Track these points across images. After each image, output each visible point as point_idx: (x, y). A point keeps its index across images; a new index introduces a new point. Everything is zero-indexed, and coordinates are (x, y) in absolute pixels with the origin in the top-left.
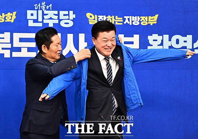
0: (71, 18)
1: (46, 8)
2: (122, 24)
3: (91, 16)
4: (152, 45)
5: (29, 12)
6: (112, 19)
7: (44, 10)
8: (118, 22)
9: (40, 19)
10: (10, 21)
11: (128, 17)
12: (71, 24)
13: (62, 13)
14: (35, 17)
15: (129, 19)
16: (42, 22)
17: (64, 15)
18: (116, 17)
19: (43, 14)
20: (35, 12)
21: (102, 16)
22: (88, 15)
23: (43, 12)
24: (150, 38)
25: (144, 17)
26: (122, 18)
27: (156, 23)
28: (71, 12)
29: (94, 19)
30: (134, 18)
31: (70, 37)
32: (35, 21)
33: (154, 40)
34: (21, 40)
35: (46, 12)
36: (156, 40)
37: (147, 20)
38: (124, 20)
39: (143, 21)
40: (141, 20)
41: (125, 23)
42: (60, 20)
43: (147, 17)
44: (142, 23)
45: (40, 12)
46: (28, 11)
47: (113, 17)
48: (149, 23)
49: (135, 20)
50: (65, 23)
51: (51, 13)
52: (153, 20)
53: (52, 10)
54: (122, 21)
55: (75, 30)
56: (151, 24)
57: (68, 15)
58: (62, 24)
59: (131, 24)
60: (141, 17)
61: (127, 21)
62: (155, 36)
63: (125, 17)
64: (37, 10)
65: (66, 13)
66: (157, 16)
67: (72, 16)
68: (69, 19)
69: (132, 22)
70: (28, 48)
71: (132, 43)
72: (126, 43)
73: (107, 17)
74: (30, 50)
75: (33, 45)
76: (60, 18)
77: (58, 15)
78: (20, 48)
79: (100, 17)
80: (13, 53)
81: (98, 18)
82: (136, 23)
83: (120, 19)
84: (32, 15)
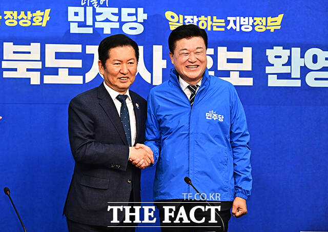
0: (140, 20)
1: (99, 4)
2: (223, 29)
3: (173, 17)
4: (273, 65)
5: (71, 10)
6: (207, 21)
7: (95, 6)
8: (218, 27)
9: (89, 22)
10: (40, 24)
11: (234, 18)
12: (140, 29)
13: (125, 11)
14: (81, 18)
15: (235, 22)
16: (93, 26)
17: (129, 15)
18: (215, 18)
19: (95, 14)
20: (80, 10)
21: (192, 17)
22: (168, 14)
23: (94, 10)
24: (270, 53)
25: (261, 19)
26: (223, 21)
27: (279, 28)
28: (140, 10)
29: (178, 22)
30: (244, 20)
32: (82, 24)
33: (276, 57)
34: (59, 56)
35: (98, 10)
36: (280, 57)
37: (264, 24)
38: (228, 22)
39: (258, 25)
40: (255, 24)
41: (229, 28)
42: (122, 24)
43: (264, 18)
44: (256, 29)
45: (89, 10)
46: (69, 8)
47: (209, 17)
48: (268, 28)
49: (244, 24)
50: (130, 28)
51: (108, 12)
52: (275, 23)
53: (109, 7)
54: (224, 24)
55: (146, 40)
56: (272, 31)
57: (136, 14)
58: (126, 30)
59: (238, 30)
60: (255, 19)
61: (231, 25)
62: (278, 50)
63: (229, 18)
64: (85, 6)
65: (133, 11)
66: (281, 16)
67: (142, 16)
68: (136, 22)
69: (241, 26)
70: (70, 69)
71: (240, 61)
72: (230, 61)
73: (200, 19)
74: (72, 72)
75: (78, 63)
76: (122, 20)
77: (119, 14)
78: (56, 68)
79: (188, 18)
80: (45, 77)
81: (185, 19)
82: (247, 28)
83: (221, 22)
84: (76, 14)
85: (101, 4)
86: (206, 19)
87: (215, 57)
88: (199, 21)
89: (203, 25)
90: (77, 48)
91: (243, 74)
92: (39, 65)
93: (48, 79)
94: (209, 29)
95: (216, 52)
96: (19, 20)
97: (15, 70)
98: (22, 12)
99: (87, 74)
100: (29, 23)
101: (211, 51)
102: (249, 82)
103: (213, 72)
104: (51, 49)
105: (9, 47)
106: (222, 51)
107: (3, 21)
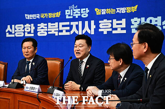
0: (87, 12)
1: (74, 8)
2: (115, 13)
3: (97, 10)
4: (134, 25)
5: (66, 11)
6: (109, 11)
7: (73, 9)
8: (113, 12)
10: (58, 16)
11: (119, 9)
12: (87, 15)
13: (82, 10)
15: (119, 10)
16: (73, 16)
17: (84, 11)
18: (112, 9)
19: (73, 11)
20: (69, 11)
21: (104, 10)
22: (96, 9)
24: (133, 21)
25: (129, 8)
26: (115, 10)
27: (136, 10)
28: (87, 9)
29: (99, 12)
30: (123, 9)
31: (86, 23)
32: (69, 15)
33: (135, 22)
34: (63, 26)
35: (74, 10)
36: (136, 21)
37: (130, 9)
38: (116, 10)
39: (128, 10)
40: (127, 10)
41: (117, 12)
42: (81, 14)
43: (130, 7)
44: (127, 12)
46: (66, 10)
47: (110, 9)
48: (131, 11)
49: (122, 10)
50: (84, 15)
51: (77, 11)
52: (134, 9)
53: (78, 9)
54: (115, 11)
55: (89, 19)
56: (133, 12)
57: (86, 10)
59: (120, 13)
60: (127, 8)
61: (118, 11)
62: (136, 19)
63: (117, 9)
64: (70, 9)
65: (84, 9)
66: (137, 6)
67: (88, 11)
68: (86, 13)
69: (121, 11)
70: (66, 30)
71: (121, 24)
72: (117, 24)
73: (107, 10)
74: (67, 31)
75: (68, 28)
76: (81, 13)
77: (80, 11)
78: (62, 30)
79: (103, 10)
80: (59, 33)
81: (101, 11)
82: (124, 12)
83: (114, 10)
84: (68, 12)
85: (75, 8)
86: (109, 10)
87: (112, 23)
88: (106, 11)
89: (108, 12)
90: (68, 23)
91: (122, 29)
92: (57, 29)
94: (110, 13)
95: (112, 21)
96: (52, 16)
97: (51, 31)
98: (53, 13)
99: (71, 32)
100: (55, 16)
101: (111, 21)
102: (124, 32)
103: (111, 29)
104: (61, 24)
105: (49, 24)
106: (115, 21)
107: (48, 16)
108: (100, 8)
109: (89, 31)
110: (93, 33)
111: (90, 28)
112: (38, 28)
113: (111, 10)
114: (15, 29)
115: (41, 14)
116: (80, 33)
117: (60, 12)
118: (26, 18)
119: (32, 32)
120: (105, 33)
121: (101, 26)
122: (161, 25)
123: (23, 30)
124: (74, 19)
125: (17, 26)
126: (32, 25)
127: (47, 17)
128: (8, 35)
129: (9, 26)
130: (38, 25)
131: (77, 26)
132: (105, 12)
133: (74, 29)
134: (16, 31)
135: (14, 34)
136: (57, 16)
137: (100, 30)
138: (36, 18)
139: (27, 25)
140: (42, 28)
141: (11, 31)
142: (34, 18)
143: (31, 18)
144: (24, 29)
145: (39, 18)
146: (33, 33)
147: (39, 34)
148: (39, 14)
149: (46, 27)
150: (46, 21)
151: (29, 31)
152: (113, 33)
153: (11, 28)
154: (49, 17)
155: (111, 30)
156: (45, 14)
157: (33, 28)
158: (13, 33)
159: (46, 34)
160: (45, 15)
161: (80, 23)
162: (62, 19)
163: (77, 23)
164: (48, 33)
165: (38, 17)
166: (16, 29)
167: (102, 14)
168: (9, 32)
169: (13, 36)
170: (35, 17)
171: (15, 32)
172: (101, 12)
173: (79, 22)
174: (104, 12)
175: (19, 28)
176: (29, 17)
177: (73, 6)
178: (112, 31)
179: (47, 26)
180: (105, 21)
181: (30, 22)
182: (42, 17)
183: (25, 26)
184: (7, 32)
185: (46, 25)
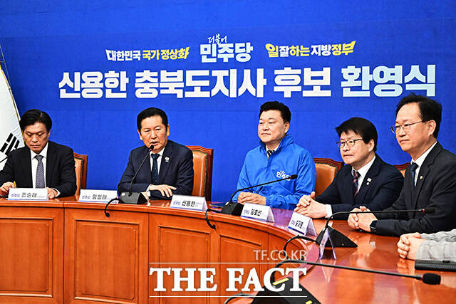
0: (248, 51)
1: (220, 42)
2: (308, 55)
3: (271, 48)
4: (347, 81)
5: (203, 47)
6: (296, 50)
7: (218, 43)
8: (304, 53)
9: (214, 55)
10: (183, 57)
11: (317, 46)
12: (248, 58)
13: (238, 45)
14: (208, 52)
15: (317, 49)
16: (217, 57)
17: (241, 48)
18: (302, 47)
19: (218, 48)
20: (208, 46)
22: (268, 46)
23: (217, 45)
24: (345, 72)
25: (337, 45)
27: (352, 51)
28: (248, 44)
29: (275, 51)
30: (324, 47)
31: (247, 73)
32: (209, 56)
33: (350, 74)
34: (195, 78)
35: (220, 46)
36: (353, 74)
37: (340, 49)
38: (311, 50)
39: (335, 50)
40: (333, 50)
41: (312, 54)
42: (236, 54)
43: (340, 45)
44: (334, 53)
45: (214, 46)
46: (201, 46)
47: (298, 47)
48: (343, 52)
49: (325, 50)
50: (241, 57)
51: (226, 47)
52: (349, 48)
53: (228, 43)
54: (309, 51)
55: (252, 65)
56: (346, 54)
57: (245, 47)
58: (238, 58)
59: (320, 55)
60: (333, 46)
61: (315, 51)
62: (351, 69)
63: (312, 47)
64: (211, 44)
65: (243, 45)
66: (354, 43)
67: (250, 48)
68: (245, 52)
69: (322, 52)
70: (201, 87)
71: (321, 78)
72: (313, 78)
73: (291, 48)
74: (203, 89)
75: (206, 83)
76: (236, 52)
77: (234, 48)
78: (193, 87)
79: (282, 48)
80: (186, 93)
81: (279, 49)
82: (327, 53)
83: (307, 50)
84: (206, 49)
85: (222, 41)
86: (295, 48)
87: (302, 76)
88: (290, 50)
89: (293, 52)
90: (206, 73)
91: (323, 88)
92: (182, 85)
93: (188, 94)
94: (298, 55)
95: (303, 72)
96: (169, 56)
97: (168, 88)
98: (172, 50)
99: (212, 91)
100: (176, 57)
101: (299, 71)
102: (328, 93)
103: (300, 87)
104: (190, 74)
105: (164, 73)
106: (307, 71)
107: (160, 56)
108: (278, 43)
109: (252, 91)
110: (260, 94)
111: (254, 84)
112: (137, 80)
113: (300, 49)
114: (82, 81)
115: (144, 51)
116: (233, 95)
117: (188, 48)
118: (109, 58)
119: (123, 88)
120: (287, 95)
121: (278, 81)
122: (401, 83)
123: (102, 85)
124: (220, 65)
125: (86, 74)
126: (123, 74)
127: (158, 58)
128: (63, 94)
129: (66, 75)
130: (138, 74)
131: (227, 80)
132: (287, 53)
133: (220, 86)
134: (83, 85)
135: (80, 92)
136: (181, 57)
137: (276, 89)
138: (131, 59)
139: (112, 74)
140: (147, 82)
141: (71, 84)
142: (127, 59)
143: (121, 58)
144: (103, 81)
145: (139, 59)
146: (125, 90)
147: (138, 94)
148: (139, 52)
149: (156, 80)
150: (156, 66)
151: (115, 86)
152: (304, 95)
153: (72, 79)
154: (163, 58)
155: (299, 89)
156: (154, 51)
157: (125, 80)
158: (77, 89)
159: (155, 94)
160: (152, 54)
161: (234, 72)
162: (193, 62)
163: (225, 73)
164: (159, 92)
165: (137, 57)
166: (84, 82)
167: (281, 56)
168: (66, 87)
169: (78, 96)
170: (129, 57)
171: (82, 89)
172: (279, 52)
173: (231, 70)
174: (285, 52)
175: (92, 79)
176: (114, 55)
177: (218, 36)
178: (301, 93)
179: (159, 77)
180: (288, 70)
181: (118, 66)
182: (147, 57)
183: (106, 75)
184: (62, 88)
185: (156, 74)
